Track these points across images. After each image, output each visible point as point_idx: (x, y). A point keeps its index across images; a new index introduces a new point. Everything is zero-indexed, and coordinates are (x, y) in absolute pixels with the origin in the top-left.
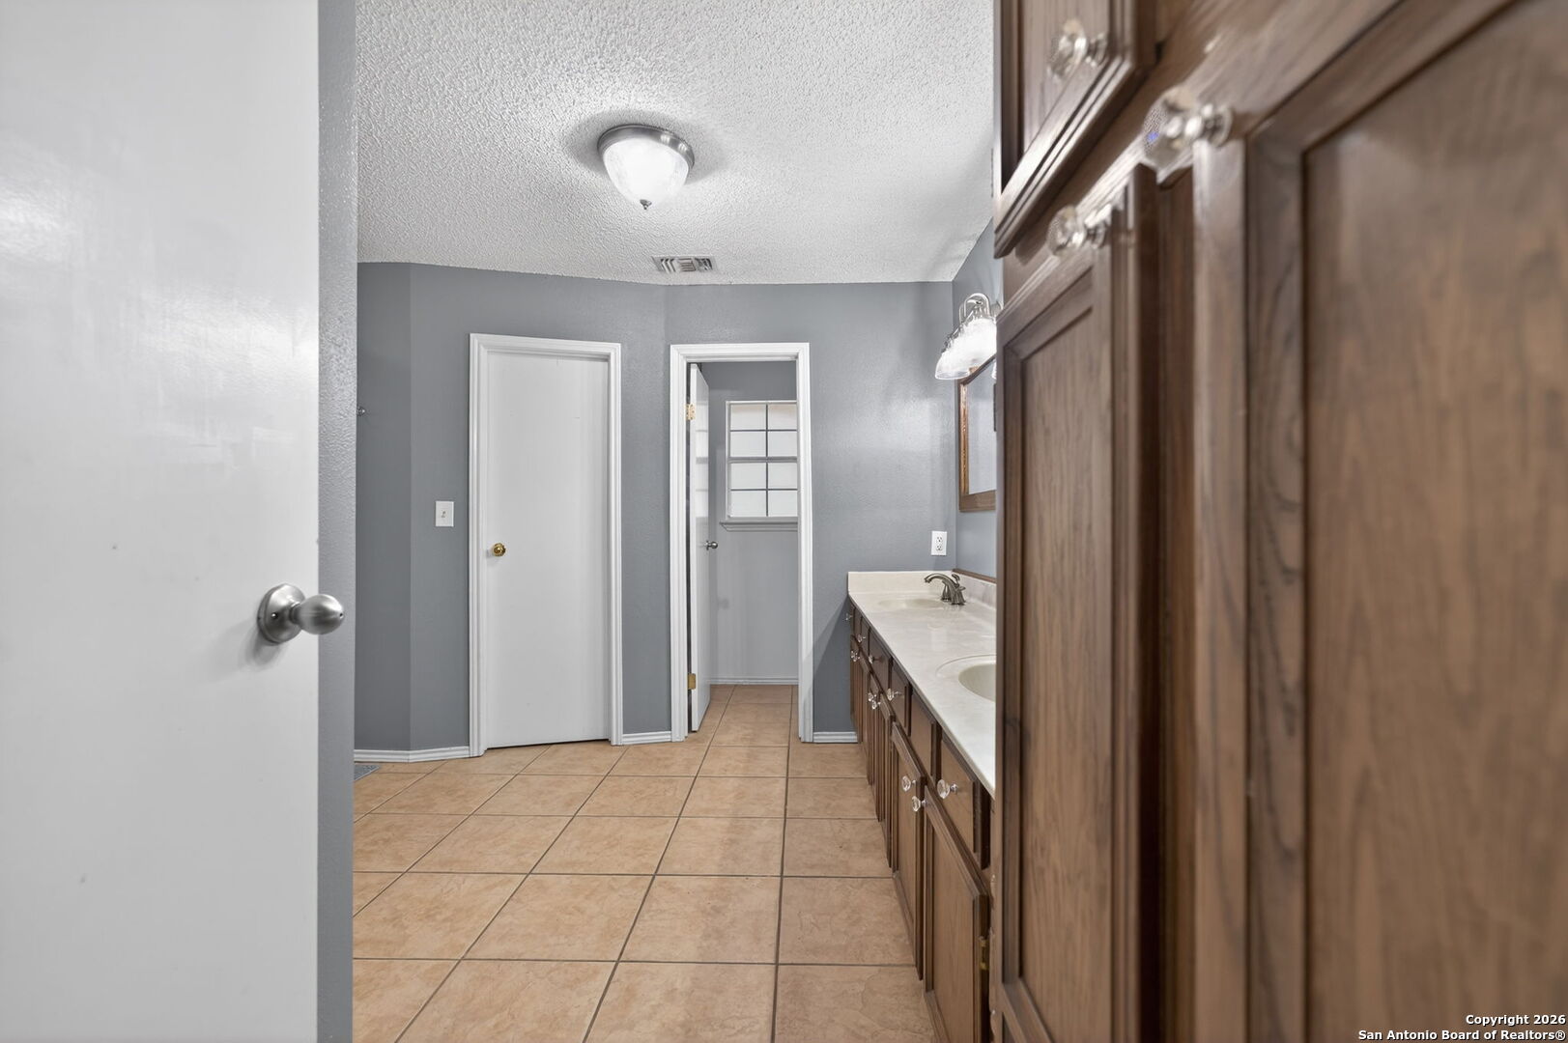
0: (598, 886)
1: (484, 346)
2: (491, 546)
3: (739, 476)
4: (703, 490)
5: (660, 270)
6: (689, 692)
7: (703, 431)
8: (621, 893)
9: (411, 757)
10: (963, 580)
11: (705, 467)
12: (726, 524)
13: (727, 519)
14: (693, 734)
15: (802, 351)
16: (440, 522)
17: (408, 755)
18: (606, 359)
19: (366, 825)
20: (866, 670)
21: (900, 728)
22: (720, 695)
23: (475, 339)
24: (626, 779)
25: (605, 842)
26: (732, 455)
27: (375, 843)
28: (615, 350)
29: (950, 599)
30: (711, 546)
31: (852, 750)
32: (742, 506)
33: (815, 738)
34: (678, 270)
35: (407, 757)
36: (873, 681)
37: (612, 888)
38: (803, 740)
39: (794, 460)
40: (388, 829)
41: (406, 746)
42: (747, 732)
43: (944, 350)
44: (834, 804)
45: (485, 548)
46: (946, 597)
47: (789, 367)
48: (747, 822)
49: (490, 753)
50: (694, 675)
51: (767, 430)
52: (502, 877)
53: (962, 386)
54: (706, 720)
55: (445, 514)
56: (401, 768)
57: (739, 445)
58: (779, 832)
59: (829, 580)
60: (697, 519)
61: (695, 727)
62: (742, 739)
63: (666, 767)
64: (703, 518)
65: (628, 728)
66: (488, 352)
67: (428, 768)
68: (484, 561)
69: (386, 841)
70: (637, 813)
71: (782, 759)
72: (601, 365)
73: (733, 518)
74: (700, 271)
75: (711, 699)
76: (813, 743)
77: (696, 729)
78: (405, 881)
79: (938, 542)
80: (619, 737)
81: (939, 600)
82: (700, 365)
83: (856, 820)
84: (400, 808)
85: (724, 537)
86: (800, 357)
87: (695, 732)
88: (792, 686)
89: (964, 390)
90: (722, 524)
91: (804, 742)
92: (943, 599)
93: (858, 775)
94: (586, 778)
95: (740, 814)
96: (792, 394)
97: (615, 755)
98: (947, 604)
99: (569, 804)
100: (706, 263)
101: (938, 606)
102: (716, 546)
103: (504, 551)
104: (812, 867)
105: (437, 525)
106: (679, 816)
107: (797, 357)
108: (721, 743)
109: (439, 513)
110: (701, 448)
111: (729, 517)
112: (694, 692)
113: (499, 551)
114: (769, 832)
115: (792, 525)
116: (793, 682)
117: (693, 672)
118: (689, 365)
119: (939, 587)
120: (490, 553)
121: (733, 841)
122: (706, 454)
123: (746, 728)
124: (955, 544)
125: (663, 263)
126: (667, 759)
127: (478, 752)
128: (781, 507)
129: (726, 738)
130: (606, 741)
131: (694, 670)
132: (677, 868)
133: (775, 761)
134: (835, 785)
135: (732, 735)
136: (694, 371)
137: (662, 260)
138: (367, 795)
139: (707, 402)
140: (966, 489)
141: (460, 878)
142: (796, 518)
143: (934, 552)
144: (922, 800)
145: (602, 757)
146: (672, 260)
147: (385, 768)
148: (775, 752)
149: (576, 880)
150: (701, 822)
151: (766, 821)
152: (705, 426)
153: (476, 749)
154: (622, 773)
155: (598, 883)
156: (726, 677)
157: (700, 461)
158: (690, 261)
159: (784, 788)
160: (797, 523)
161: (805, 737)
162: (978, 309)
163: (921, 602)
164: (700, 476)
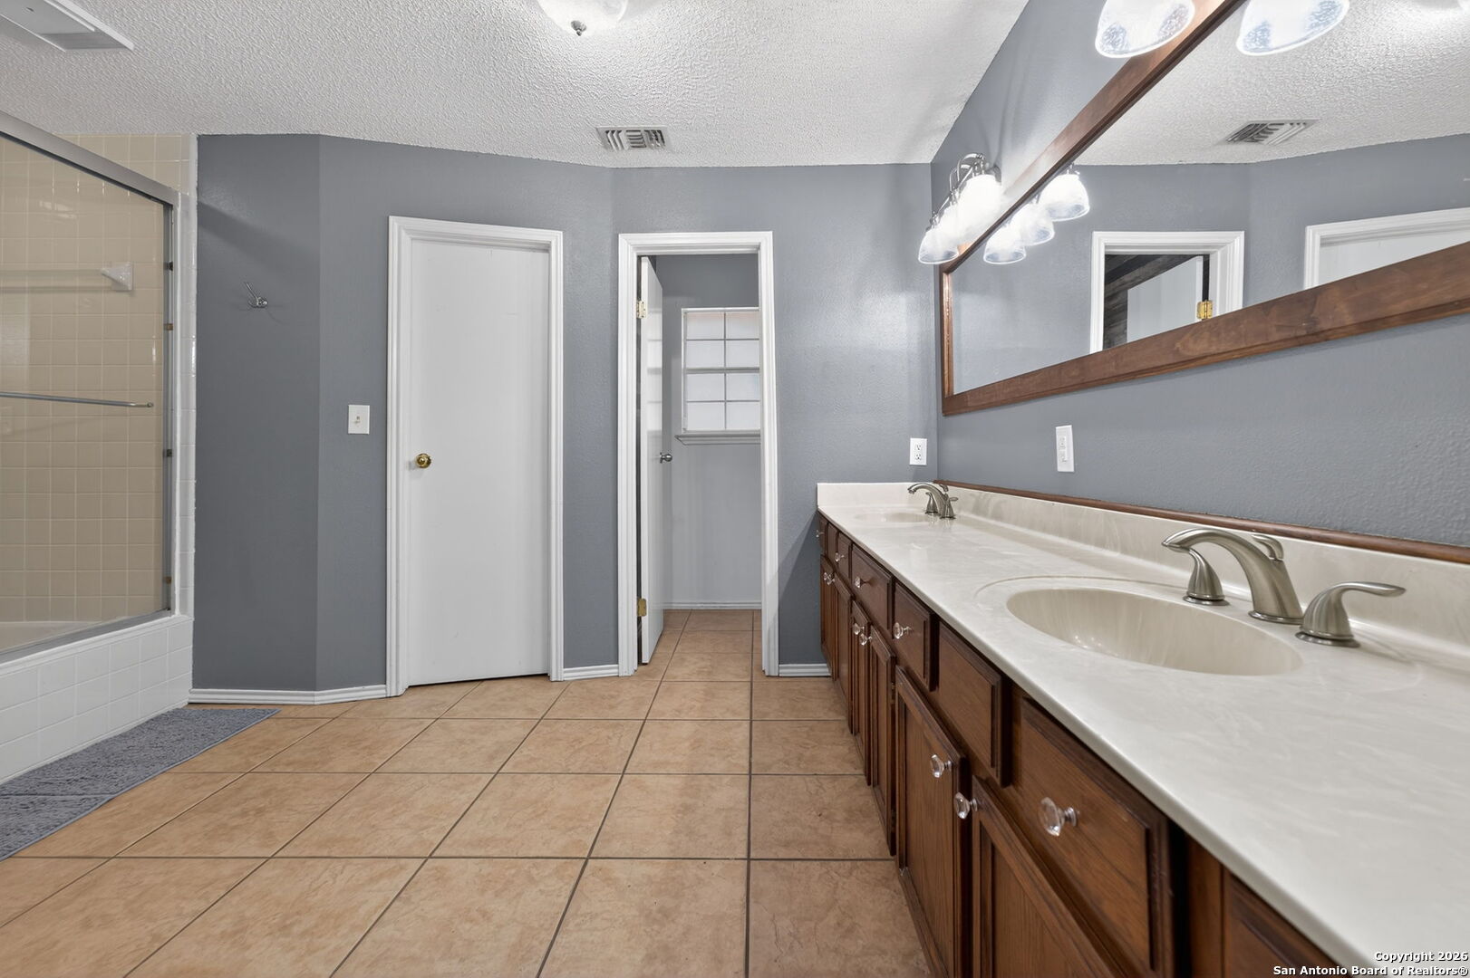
0: (513, 876)
1: (405, 229)
2: (413, 458)
3: (695, 388)
4: (656, 402)
5: (605, 147)
6: (639, 620)
7: (656, 340)
8: (542, 887)
9: (317, 698)
10: (953, 491)
11: (659, 378)
12: (681, 436)
13: (682, 433)
14: (643, 667)
15: (764, 241)
16: (353, 429)
17: (313, 695)
18: (546, 249)
19: (240, 789)
20: (846, 594)
21: (909, 674)
22: (673, 621)
23: (394, 222)
24: (564, 723)
25: (530, 810)
26: (688, 366)
27: (244, 814)
28: (556, 238)
29: (935, 512)
30: (665, 459)
31: (824, 685)
32: (698, 419)
33: (781, 671)
34: (626, 146)
35: (311, 698)
36: (856, 608)
37: (531, 880)
38: (767, 674)
39: (756, 370)
40: (266, 794)
41: (310, 684)
42: (703, 664)
43: (928, 229)
44: (808, 754)
45: (407, 459)
46: (932, 510)
47: (749, 261)
48: (705, 781)
49: (412, 691)
50: (645, 600)
51: (725, 340)
52: (392, 863)
53: (944, 275)
54: (659, 650)
55: (359, 419)
56: (303, 713)
57: (694, 355)
58: (744, 793)
59: (797, 491)
60: (649, 432)
61: (645, 659)
62: (699, 673)
63: (611, 707)
64: (656, 432)
65: (569, 663)
66: (412, 239)
67: (336, 711)
68: (405, 474)
69: (260, 811)
70: (573, 769)
71: (743, 696)
72: (541, 256)
73: (689, 432)
74: (651, 147)
75: (665, 625)
76: (779, 676)
77: (647, 662)
78: (268, 872)
79: (918, 452)
80: (559, 672)
81: (923, 514)
82: (653, 259)
83: (835, 776)
84: (288, 764)
85: (677, 450)
86: (763, 248)
87: (645, 664)
88: (753, 610)
89: (946, 278)
90: (677, 437)
91: (768, 676)
92: (928, 512)
93: (832, 716)
94: (519, 722)
95: (696, 770)
96: (752, 298)
97: (555, 693)
98: (932, 516)
99: (491, 758)
100: (657, 136)
101: (921, 521)
102: (670, 459)
103: (429, 462)
104: (787, 845)
105: (350, 432)
106: (623, 773)
107: (758, 248)
108: (675, 677)
109: (352, 418)
110: (653, 356)
111: (684, 429)
112: (645, 620)
113: (423, 462)
114: (730, 794)
115: (754, 438)
116: (755, 607)
117: (643, 597)
118: (639, 258)
119: (923, 498)
120: (413, 465)
121: (687, 809)
122: (659, 364)
123: (703, 659)
124: (936, 452)
125: (609, 135)
126: (612, 697)
127: (397, 692)
128: (740, 421)
129: (679, 672)
130: (545, 676)
131: (645, 595)
132: (616, 847)
133: (739, 699)
134: (806, 729)
135: (688, 666)
136: (646, 265)
137: (607, 132)
138: (254, 747)
139: (661, 310)
140: (950, 389)
141: (338, 865)
142: (759, 431)
143: (913, 461)
144: (969, 798)
145: (538, 697)
146: (619, 132)
147: (285, 712)
148: (735, 689)
149: (486, 867)
150: (649, 781)
151: (726, 779)
152: (659, 335)
153: (394, 687)
154: (559, 715)
155: (513, 871)
156: (681, 602)
157: (653, 371)
158: (639, 133)
159: (748, 734)
160: (759, 436)
161: (769, 672)
162: (978, 165)
163: (901, 517)
164: (652, 388)
